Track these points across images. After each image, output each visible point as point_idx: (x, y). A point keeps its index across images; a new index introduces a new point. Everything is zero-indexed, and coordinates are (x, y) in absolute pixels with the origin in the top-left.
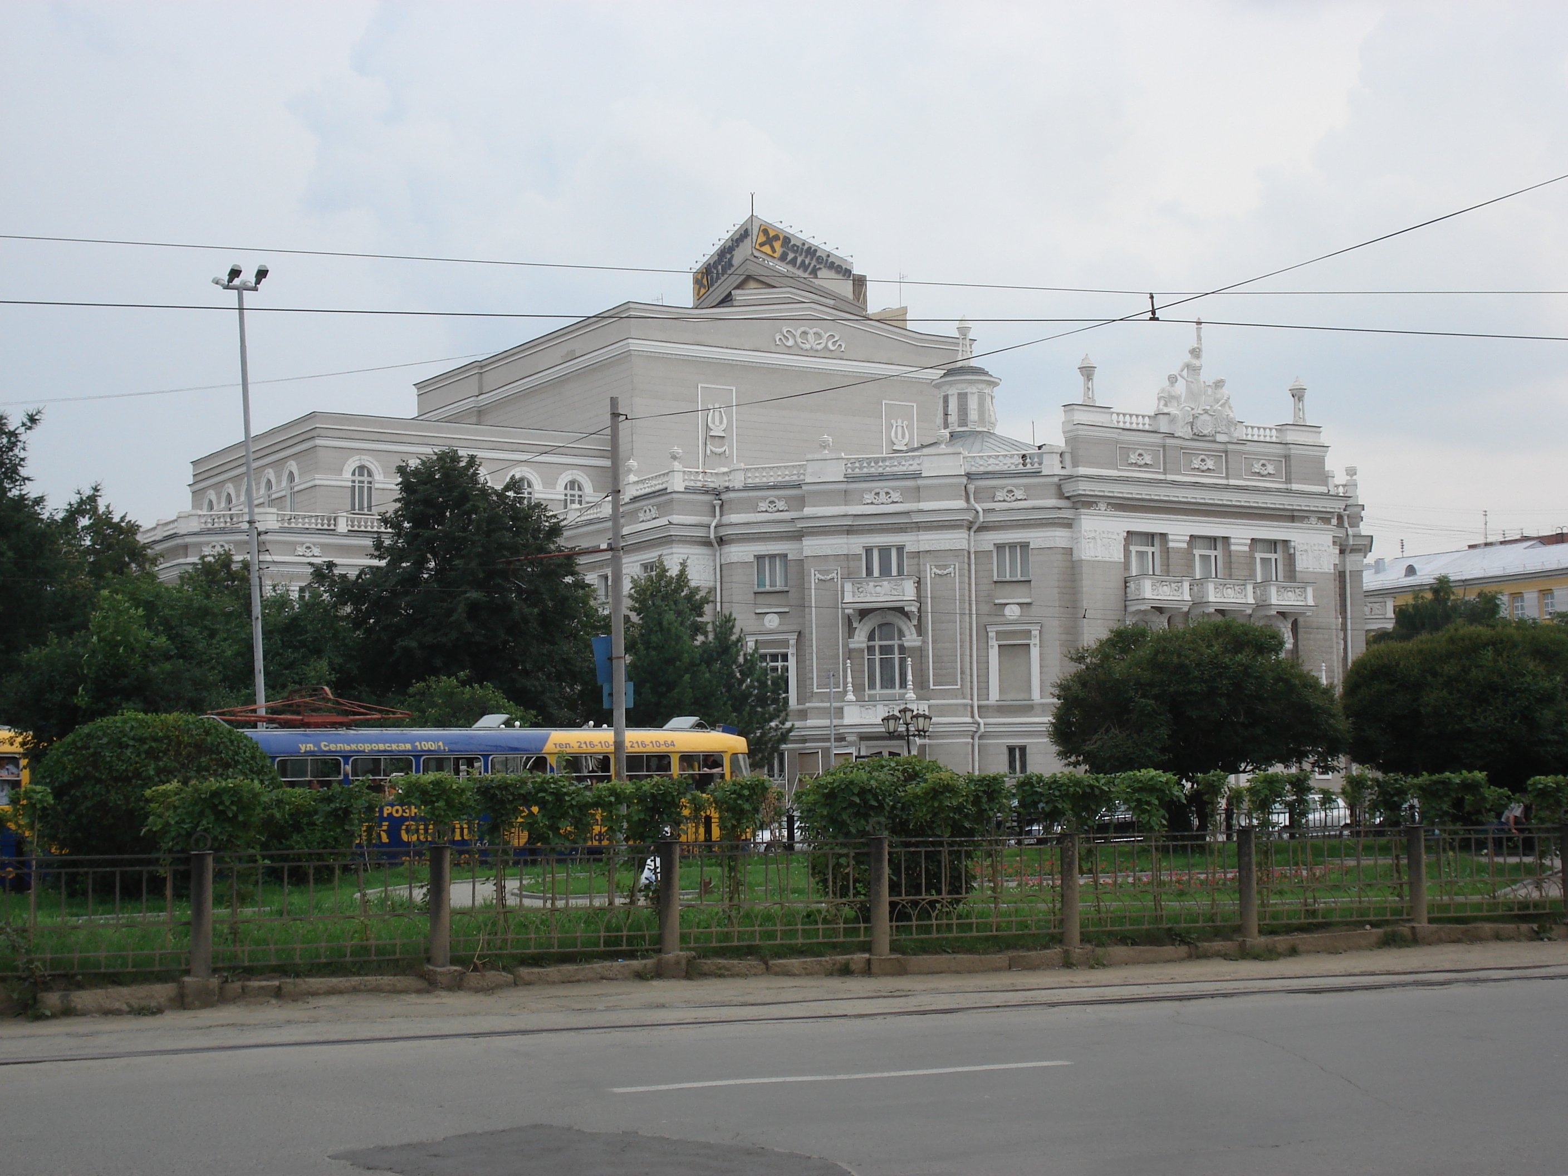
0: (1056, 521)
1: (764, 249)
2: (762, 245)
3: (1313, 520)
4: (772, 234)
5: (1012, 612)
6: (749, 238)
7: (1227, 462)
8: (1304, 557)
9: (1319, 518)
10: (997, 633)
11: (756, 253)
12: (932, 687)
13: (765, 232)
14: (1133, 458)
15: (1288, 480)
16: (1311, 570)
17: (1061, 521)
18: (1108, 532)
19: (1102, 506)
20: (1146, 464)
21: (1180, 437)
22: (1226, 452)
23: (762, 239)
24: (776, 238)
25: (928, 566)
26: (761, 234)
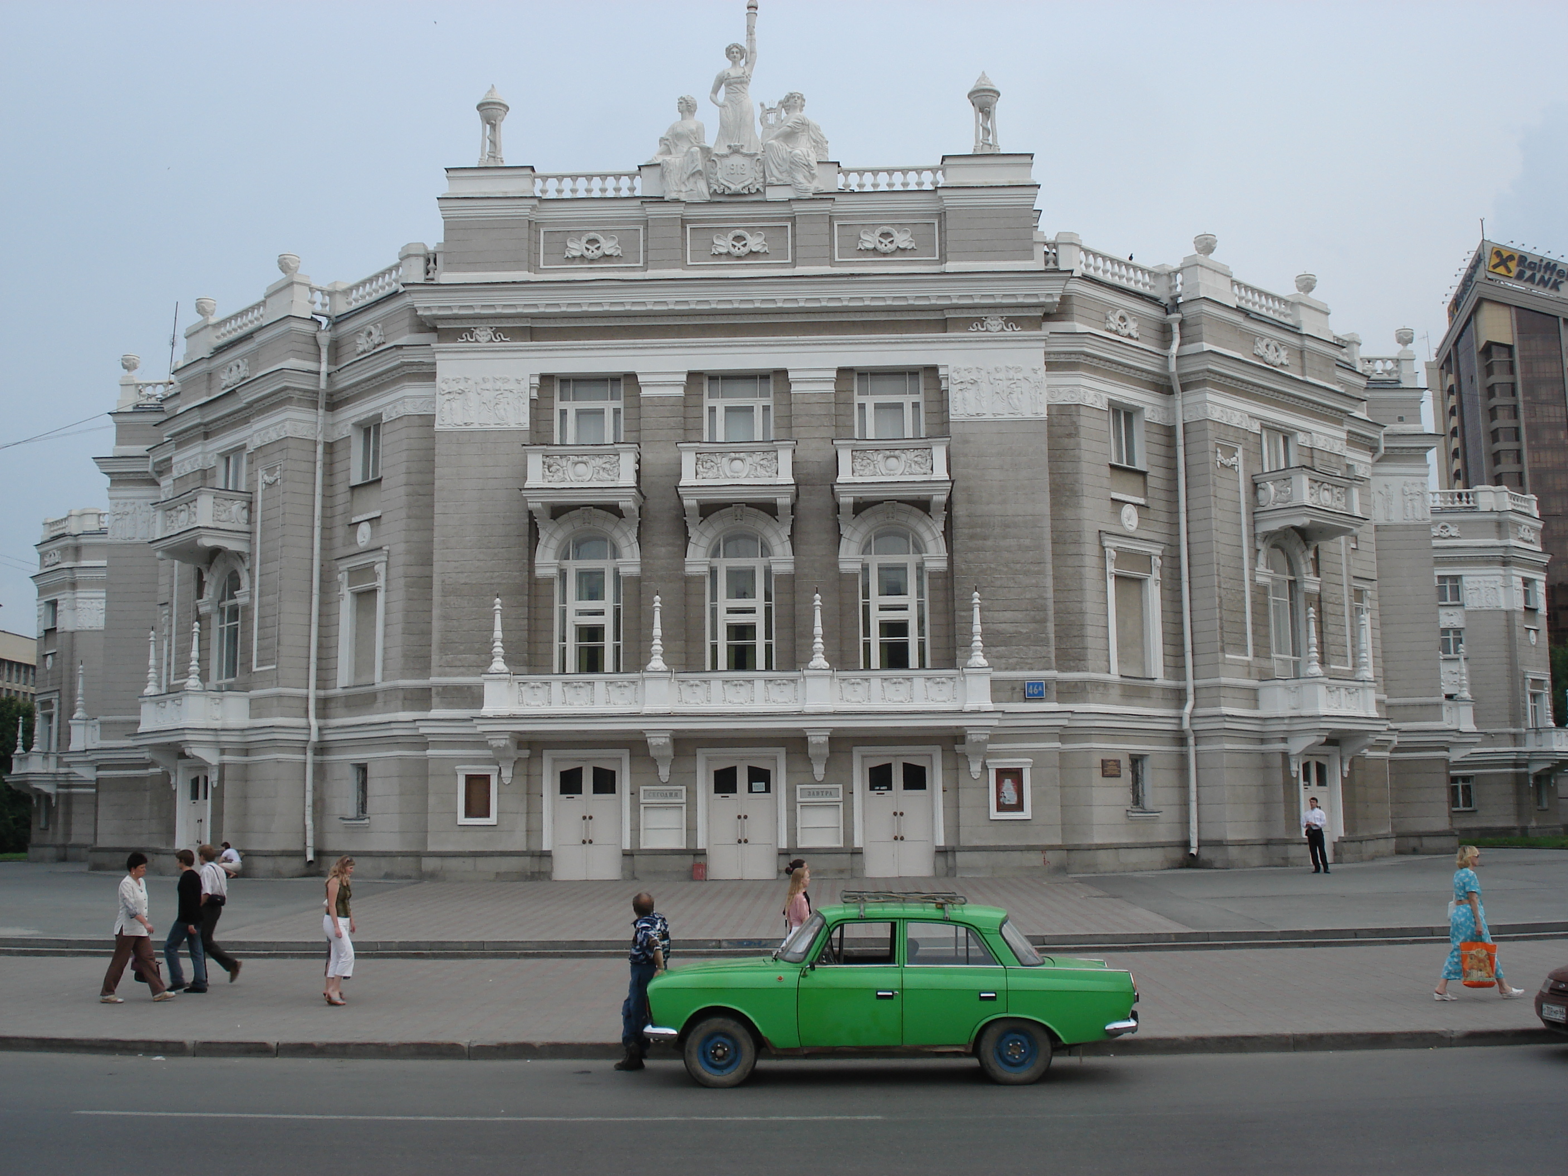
0: (408, 370)
1: (1497, 270)
2: (1495, 266)
3: (995, 325)
4: (1505, 255)
5: (364, 535)
6: (1483, 262)
7: (794, 236)
8: (971, 395)
9: (1008, 320)
10: (351, 571)
11: (1490, 276)
12: (255, 669)
13: (1498, 254)
14: (576, 248)
15: (943, 259)
16: (989, 416)
17: (414, 369)
18: (495, 380)
19: (483, 335)
20: (605, 256)
21: (677, 201)
22: (793, 219)
23: (1496, 260)
24: (1511, 258)
25: (260, 471)
26: (1494, 256)
